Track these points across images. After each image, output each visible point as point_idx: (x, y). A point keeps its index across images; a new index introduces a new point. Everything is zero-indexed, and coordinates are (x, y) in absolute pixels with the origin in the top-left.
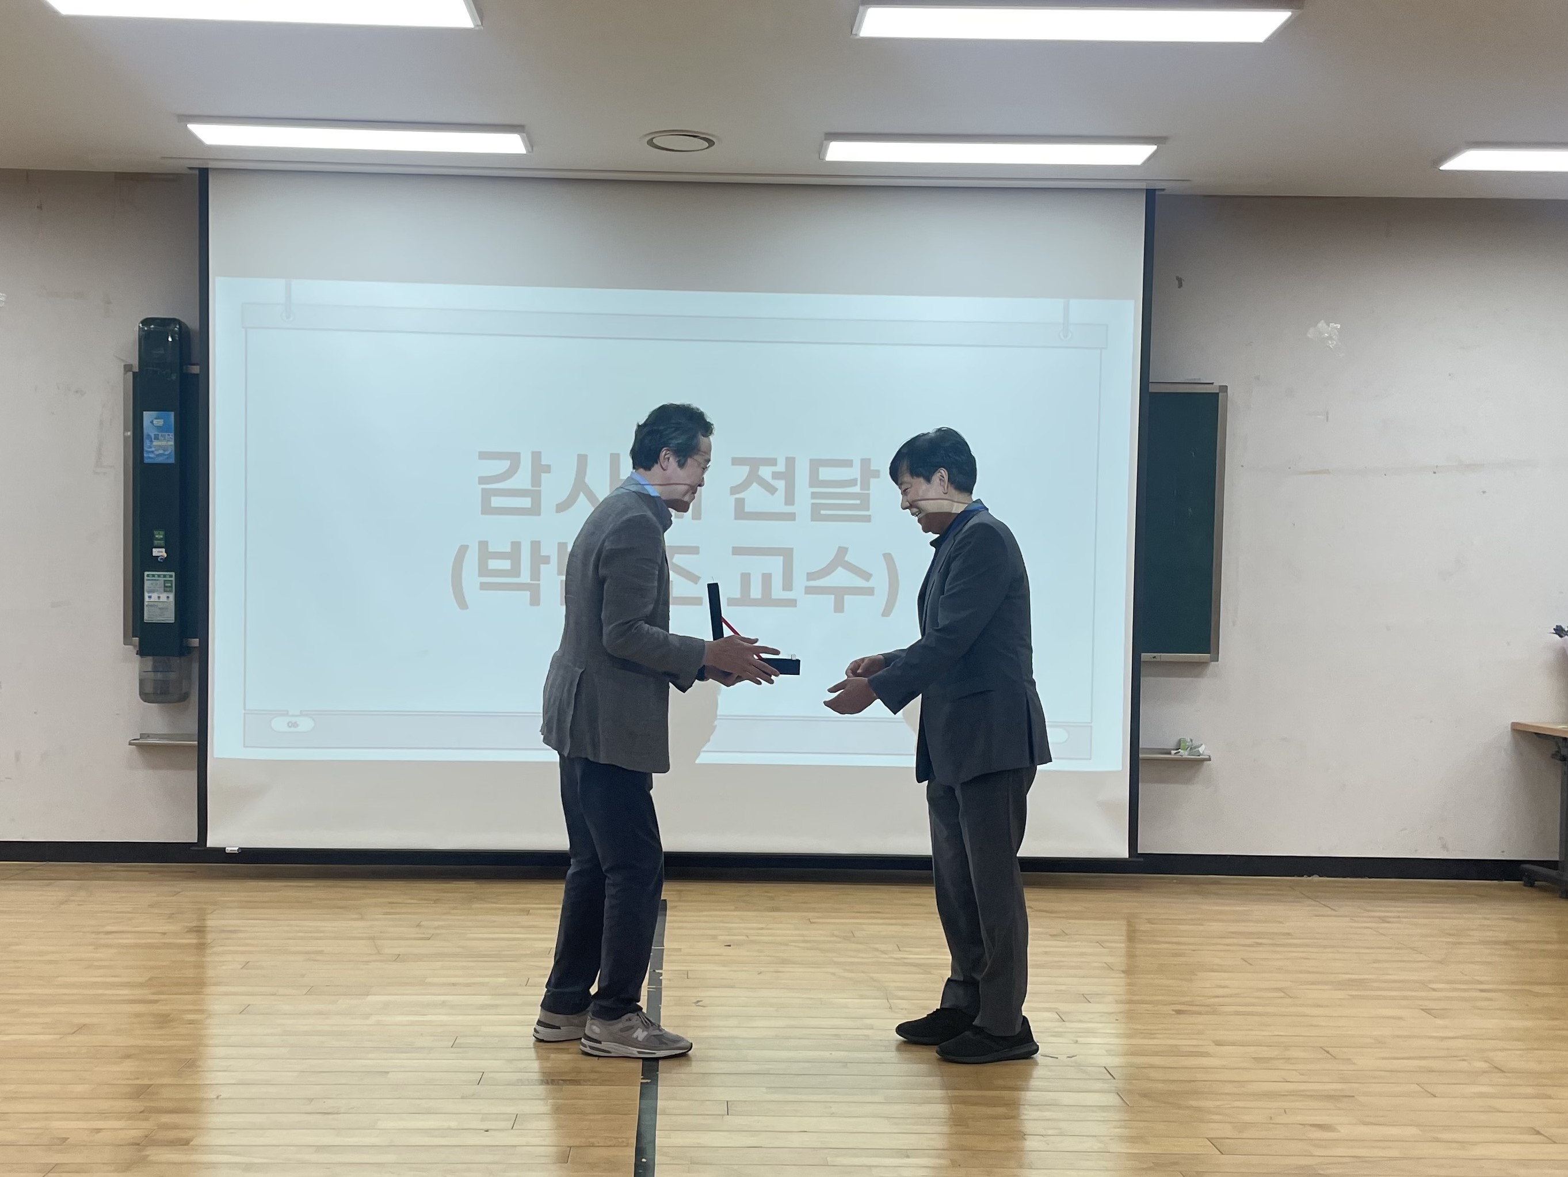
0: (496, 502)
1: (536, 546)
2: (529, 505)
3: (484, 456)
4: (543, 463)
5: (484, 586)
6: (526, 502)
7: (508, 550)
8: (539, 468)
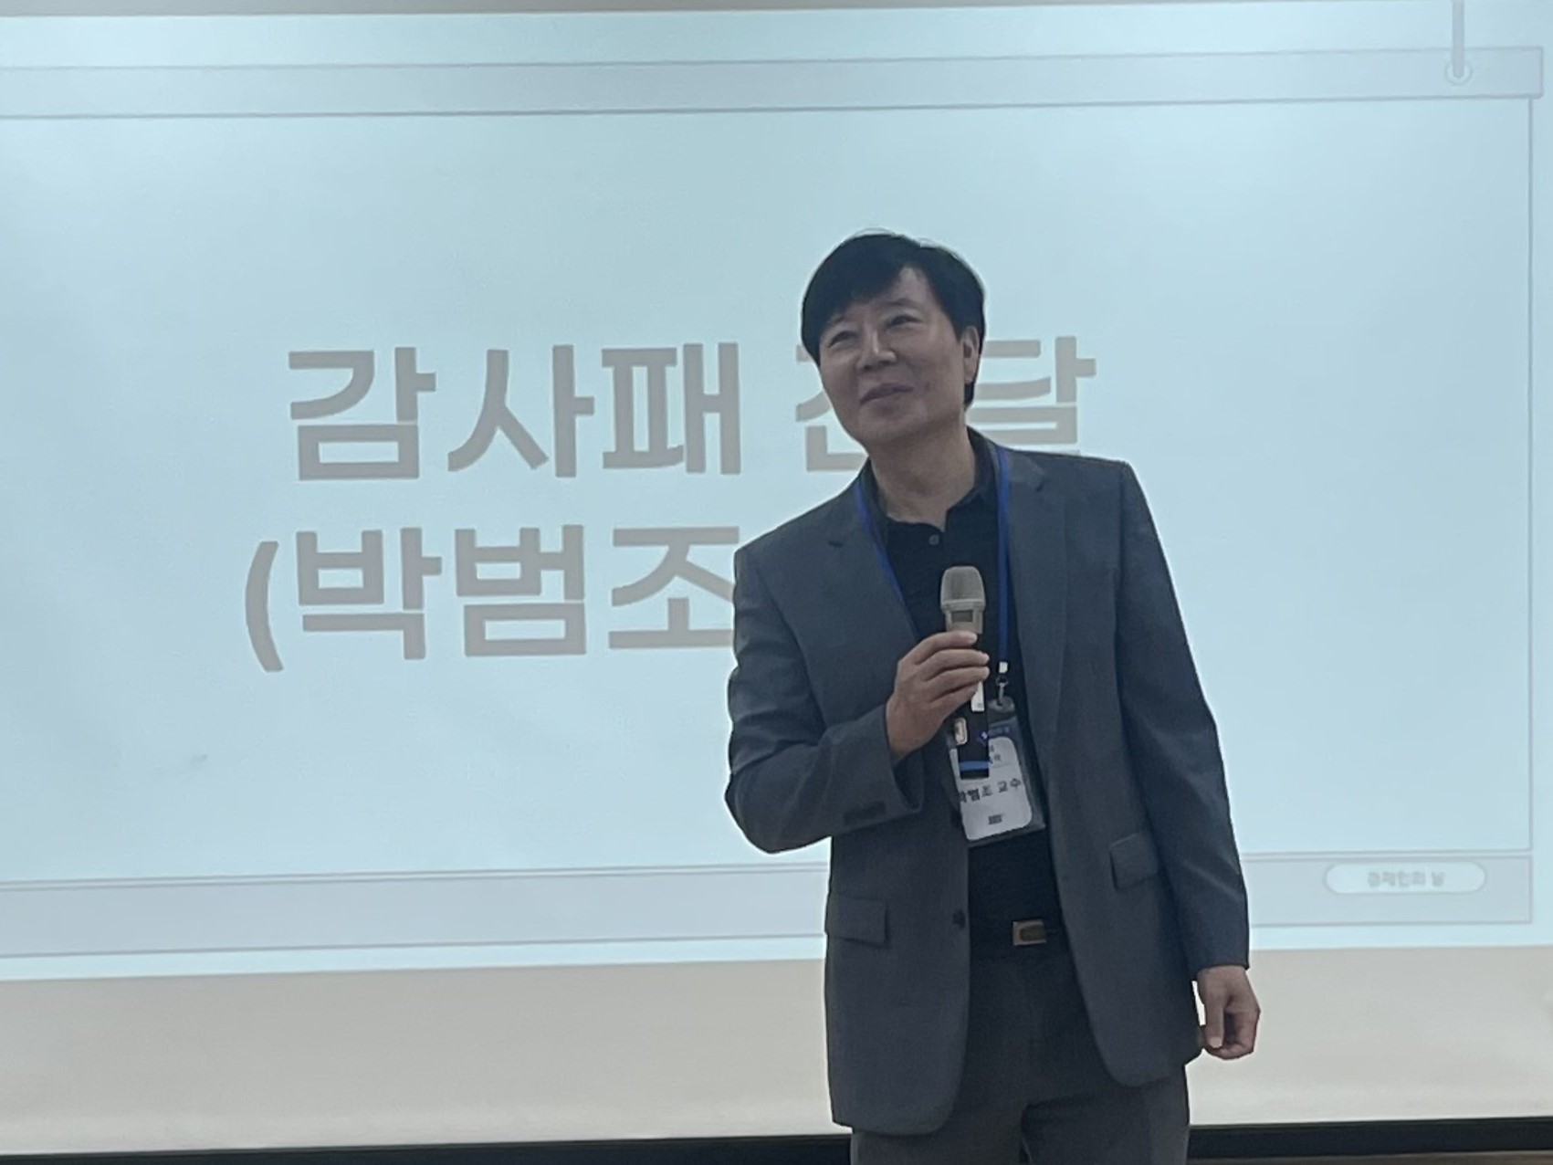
0: (330, 452)
1: (411, 538)
2: (394, 458)
3: (300, 360)
4: (420, 370)
5: (311, 623)
6: (388, 452)
7: (358, 548)
8: (412, 382)
